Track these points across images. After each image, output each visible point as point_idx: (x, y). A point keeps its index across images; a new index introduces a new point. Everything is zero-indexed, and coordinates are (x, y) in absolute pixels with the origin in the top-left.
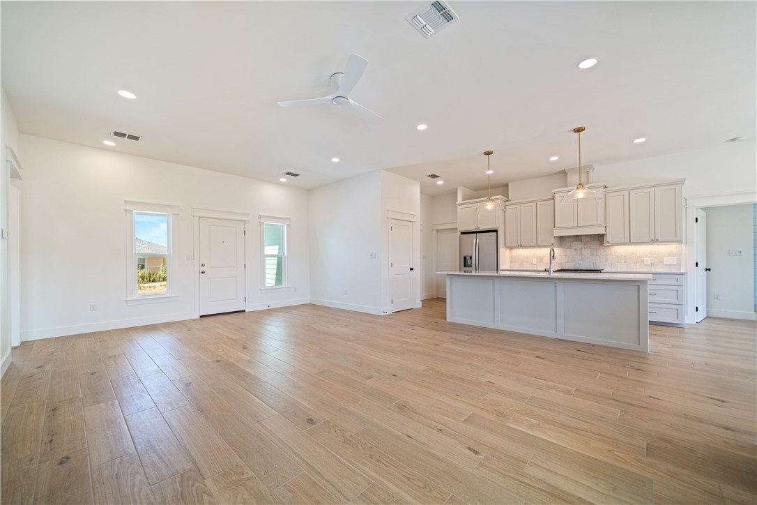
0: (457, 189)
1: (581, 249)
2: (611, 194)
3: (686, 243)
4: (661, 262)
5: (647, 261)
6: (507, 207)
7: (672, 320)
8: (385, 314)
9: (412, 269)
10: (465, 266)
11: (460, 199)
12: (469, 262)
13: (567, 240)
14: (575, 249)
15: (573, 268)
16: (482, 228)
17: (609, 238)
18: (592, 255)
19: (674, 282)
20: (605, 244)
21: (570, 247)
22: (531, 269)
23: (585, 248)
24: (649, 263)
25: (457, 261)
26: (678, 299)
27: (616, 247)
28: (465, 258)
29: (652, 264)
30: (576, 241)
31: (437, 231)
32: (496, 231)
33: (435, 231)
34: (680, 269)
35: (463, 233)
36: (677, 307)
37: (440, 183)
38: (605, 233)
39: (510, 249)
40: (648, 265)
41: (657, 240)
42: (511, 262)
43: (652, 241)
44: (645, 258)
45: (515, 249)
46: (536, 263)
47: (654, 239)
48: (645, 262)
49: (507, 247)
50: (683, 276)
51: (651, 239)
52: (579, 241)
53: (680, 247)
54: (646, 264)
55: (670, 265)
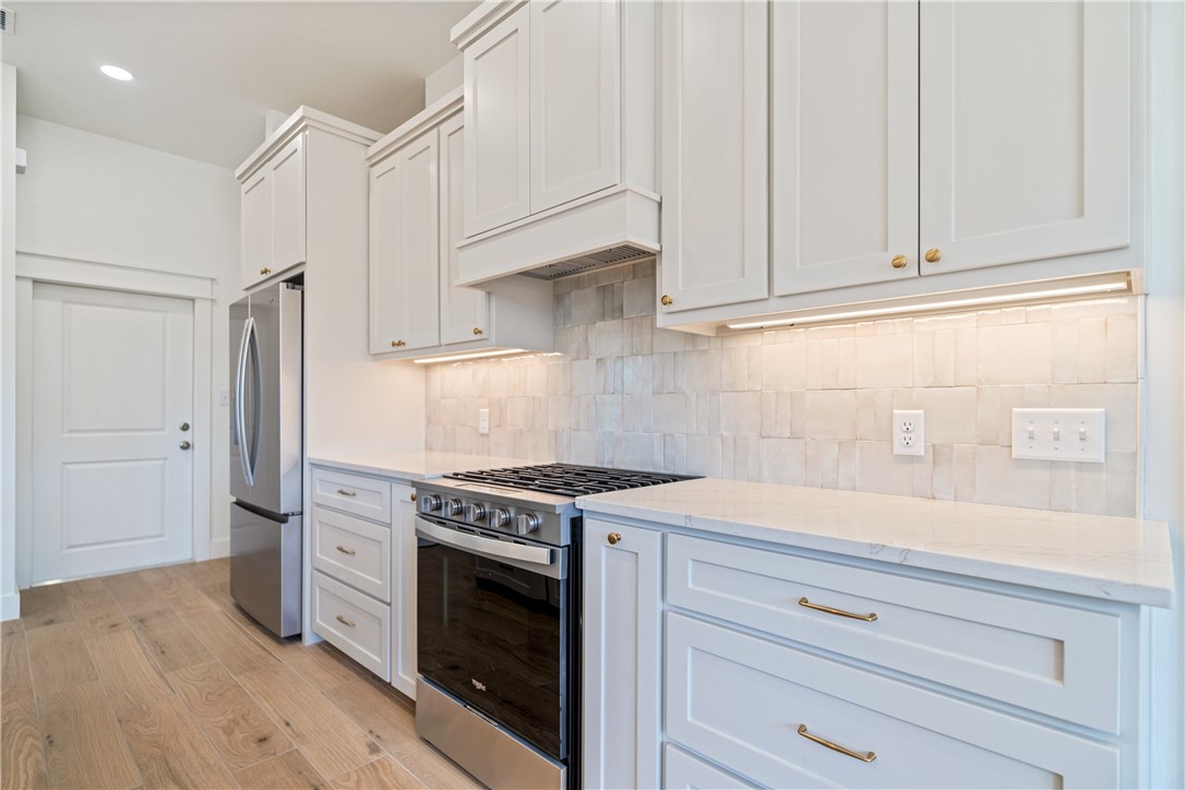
1: (620, 358)
4: (996, 439)
6: (375, 172)
13: (577, 312)
14: (600, 361)
17: (669, 279)
18: (658, 391)
19: (1029, 677)
21: (583, 352)
29: (937, 452)
37: (117, 73)
38: (656, 247)
39: (427, 367)
40: (912, 459)
41: (931, 260)
42: (429, 422)
43: (897, 266)
44: (895, 411)
45: (438, 368)
46: (486, 431)
47: (910, 255)
48: (898, 436)
49: (377, 356)
50: (1120, 622)
51: (890, 257)
52: (614, 318)
53: (1135, 316)
54: (899, 449)
55: (1054, 463)
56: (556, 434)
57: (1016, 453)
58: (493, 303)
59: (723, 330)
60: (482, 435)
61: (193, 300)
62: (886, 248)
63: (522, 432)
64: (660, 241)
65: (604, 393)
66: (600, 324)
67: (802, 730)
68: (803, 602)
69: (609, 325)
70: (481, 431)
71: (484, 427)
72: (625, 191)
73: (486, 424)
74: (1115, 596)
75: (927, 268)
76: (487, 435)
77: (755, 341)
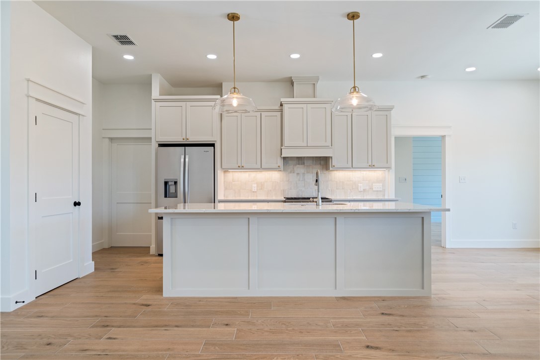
0: (151, 75)
1: (304, 174)
4: (371, 188)
5: (361, 187)
6: (225, 114)
8: (21, 305)
9: (77, 204)
10: (166, 196)
11: (155, 93)
12: (172, 189)
13: (290, 162)
14: (298, 174)
16: (193, 139)
17: (334, 162)
20: (331, 169)
21: (293, 171)
22: (250, 198)
23: (308, 172)
24: (362, 190)
25: (153, 189)
27: (335, 172)
28: (166, 183)
29: (364, 190)
30: (299, 164)
31: (112, 139)
32: (213, 145)
33: (107, 140)
34: (384, 195)
35: (161, 145)
38: (332, 156)
39: (225, 172)
40: (361, 191)
41: (374, 166)
42: (226, 189)
43: (370, 166)
44: (359, 184)
45: (231, 172)
46: (256, 190)
54: (359, 190)
55: (377, 191)
56: (283, 191)
57: (374, 189)
60: (253, 192)
62: (368, 163)
63: (271, 191)
65: (299, 181)
66: (298, 166)
69: (300, 166)
70: (253, 190)
71: (255, 189)
76: (256, 192)
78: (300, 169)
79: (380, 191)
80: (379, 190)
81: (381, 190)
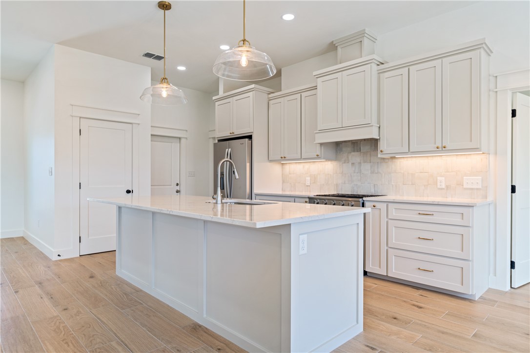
0: (219, 78)
1: (360, 163)
2: (387, 75)
3: (496, 153)
4: (460, 184)
5: (442, 182)
6: (271, 102)
7: (452, 285)
10: (221, 188)
11: (220, 94)
13: (344, 149)
14: (353, 164)
15: (349, 193)
16: (237, 132)
17: (382, 146)
18: (372, 172)
19: (457, 220)
20: (379, 156)
21: (347, 161)
22: (303, 193)
23: (364, 162)
24: (444, 187)
25: (213, 181)
26: (462, 251)
29: (448, 187)
32: (250, 137)
34: (486, 197)
35: (219, 141)
36: (460, 263)
37: (182, 68)
38: (379, 138)
39: (282, 164)
40: (442, 189)
41: (444, 148)
42: (283, 182)
43: (438, 148)
44: (438, 178)
45: (288, 164)
46: (309, 184)
47: (440, 146)
48: (439, 184)
49: (271, 161)
50: (471, 209)
51: (436, 146)
52: (357, 152)
53: (487, 158)
54: (438, 187)
55: (472, 189)
56: (337, 185)
57: (464, 187)
58: (322, 147)
59: (394, 158)
60: (307, 186)
61: (180, 138)
62: (435, 144)
63: (323, 185)
64: (379, 136)
65: (354, 173)
66: (353, 153)
67: (419, 238)
68: (419, 214)
69: (356, 153)
70: (307, 184)
72: (372, 126)
73: (309, 182)
74: (470, 205)
75: (443, 149)
76: (309, 186)
77: (402, 160)
78: (355, 157)
79: (477, 189)
80: (475, 187)
81: (480, 186)
